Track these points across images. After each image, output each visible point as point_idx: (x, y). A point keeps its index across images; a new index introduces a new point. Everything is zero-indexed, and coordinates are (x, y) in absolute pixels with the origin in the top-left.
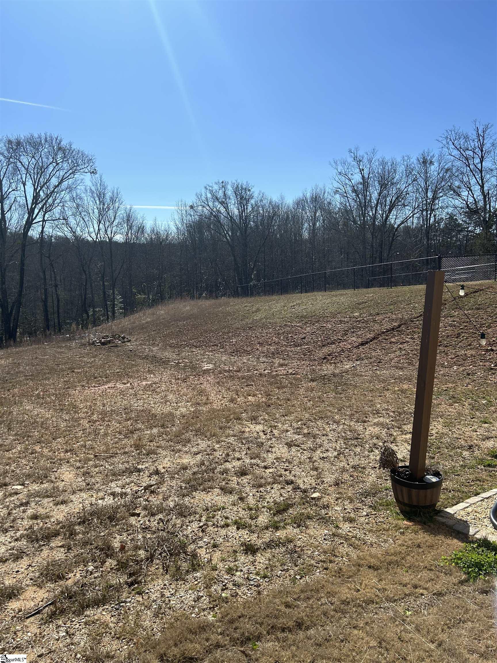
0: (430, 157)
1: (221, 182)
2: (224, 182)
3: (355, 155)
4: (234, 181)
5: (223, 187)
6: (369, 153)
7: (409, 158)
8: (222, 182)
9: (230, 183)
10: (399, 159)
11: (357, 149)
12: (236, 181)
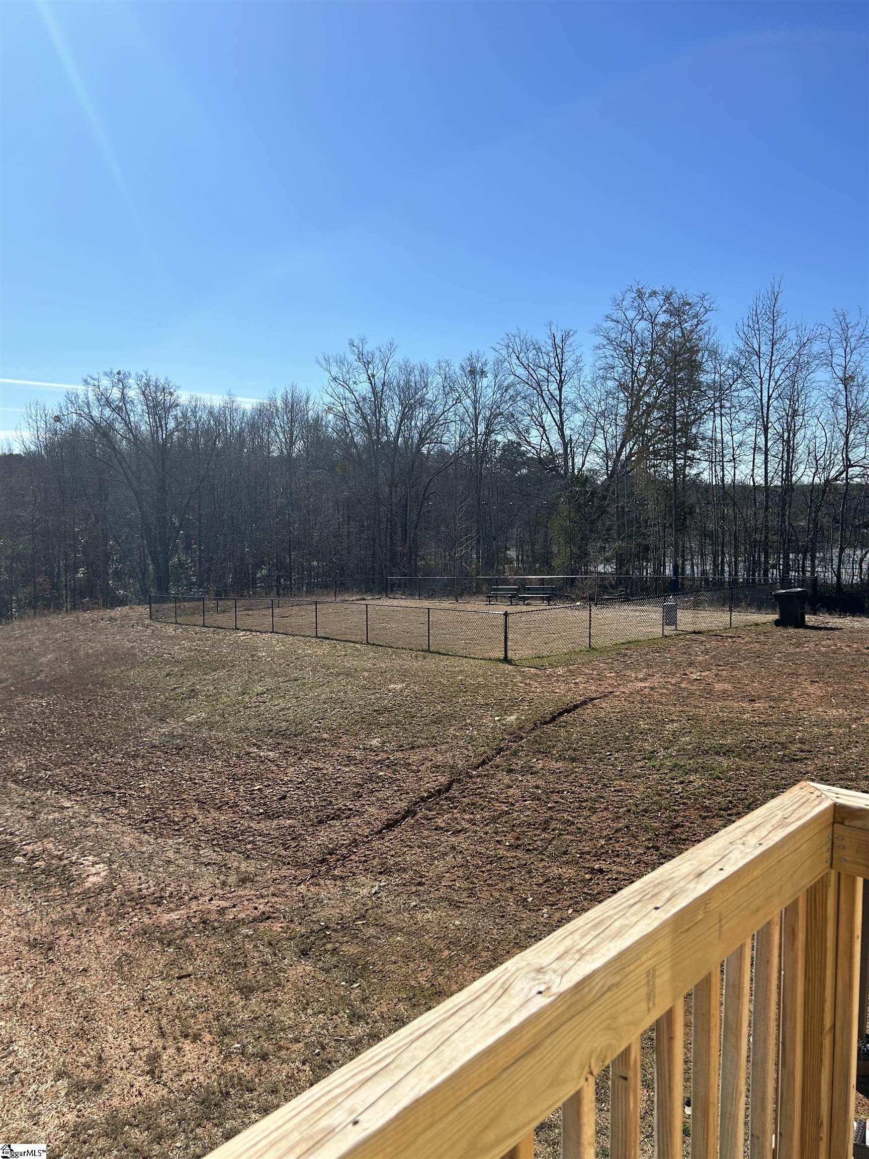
0: (480, 364)
1: (115, 372)
2: (122, 373)
3: (360, 350)
4: (141, 372)
5: (119, 380)
6: (382, 350)
7: (448, 365)
8: (119, 373)
9: (133, 375)
10: (432, 365)
11: (363, 341)
12: (146, 373)
